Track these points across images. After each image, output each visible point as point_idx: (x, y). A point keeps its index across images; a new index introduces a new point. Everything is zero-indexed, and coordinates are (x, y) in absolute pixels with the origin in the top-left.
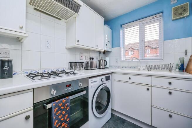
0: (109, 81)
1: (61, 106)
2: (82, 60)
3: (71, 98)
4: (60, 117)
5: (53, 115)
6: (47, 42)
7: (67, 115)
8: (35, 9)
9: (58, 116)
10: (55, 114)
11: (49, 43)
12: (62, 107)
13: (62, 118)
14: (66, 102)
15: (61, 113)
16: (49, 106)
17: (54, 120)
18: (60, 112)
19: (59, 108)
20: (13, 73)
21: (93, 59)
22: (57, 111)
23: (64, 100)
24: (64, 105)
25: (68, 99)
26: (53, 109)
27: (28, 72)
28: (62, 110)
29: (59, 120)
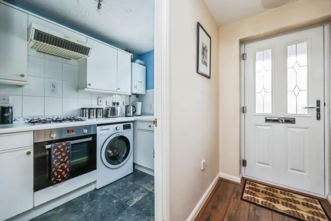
0: (129, 130)
1: (61, 148)
2: (100, 105)
3: (72, 142)
4: (59, 157)
5: (52, 155)
6: (53, 85)
7: (67, 157)
8: (38, 51)
9: (57, 156)
10: (54, 154)
11: (54, 87)
12: (62, 150)
13: (61, 158)
14: (66, 145)
15: (61, 154)
16: (48, 147)
17: (52, 159)
18: (59, 153)
19: (59, 150)
20: (14, 119)
21: (118, 104)
22: (56, 152)
23: (64, 144)
24: (63, 147)
25: (69, 143)
26: (52, 149)
27: (29, 119)
28: (62, 152)
29: (59, 160)
